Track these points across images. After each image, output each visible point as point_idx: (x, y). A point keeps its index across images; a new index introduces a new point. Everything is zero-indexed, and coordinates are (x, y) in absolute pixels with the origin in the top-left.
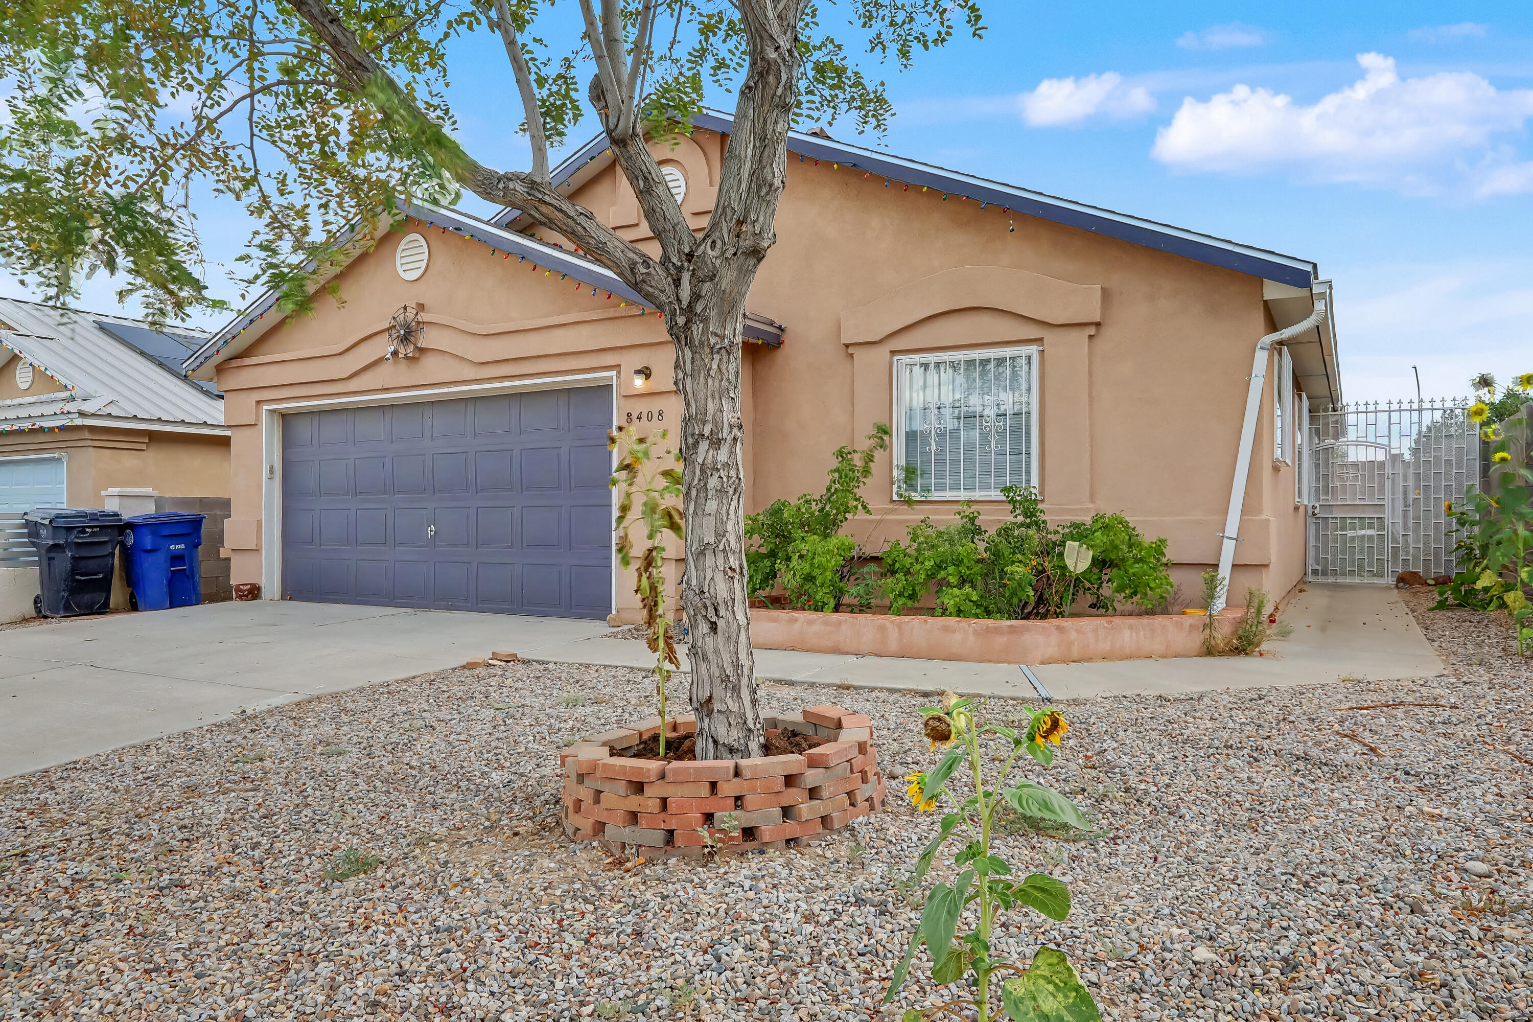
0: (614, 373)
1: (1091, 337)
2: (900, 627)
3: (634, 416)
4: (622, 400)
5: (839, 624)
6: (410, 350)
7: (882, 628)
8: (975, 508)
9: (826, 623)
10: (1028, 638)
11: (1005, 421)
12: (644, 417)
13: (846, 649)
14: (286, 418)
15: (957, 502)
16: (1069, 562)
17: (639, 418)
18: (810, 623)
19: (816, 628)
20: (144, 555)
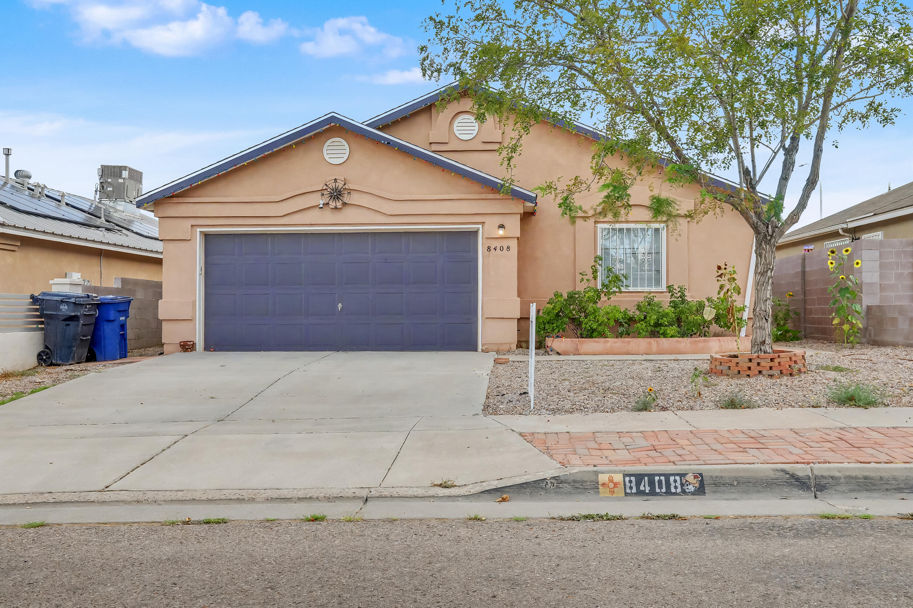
0: (480, 226)
1: (688, 221)
2: (657, 342)
3: (492, 249)
4: (485, 240)
5: (629, 342)
6: (339, 204)
7: (650, 343)
8: (652, 295)
9: (622, 342)
10: (710, 343)
11: (652, 256)
12: (498, 249)
13: (632, 353)
14: (207, 236)
15: (643, 292)
16: (706, 317)
17: (495, 249)
18: (615, 342)
19: (618, 345)
20: (105, 323)
